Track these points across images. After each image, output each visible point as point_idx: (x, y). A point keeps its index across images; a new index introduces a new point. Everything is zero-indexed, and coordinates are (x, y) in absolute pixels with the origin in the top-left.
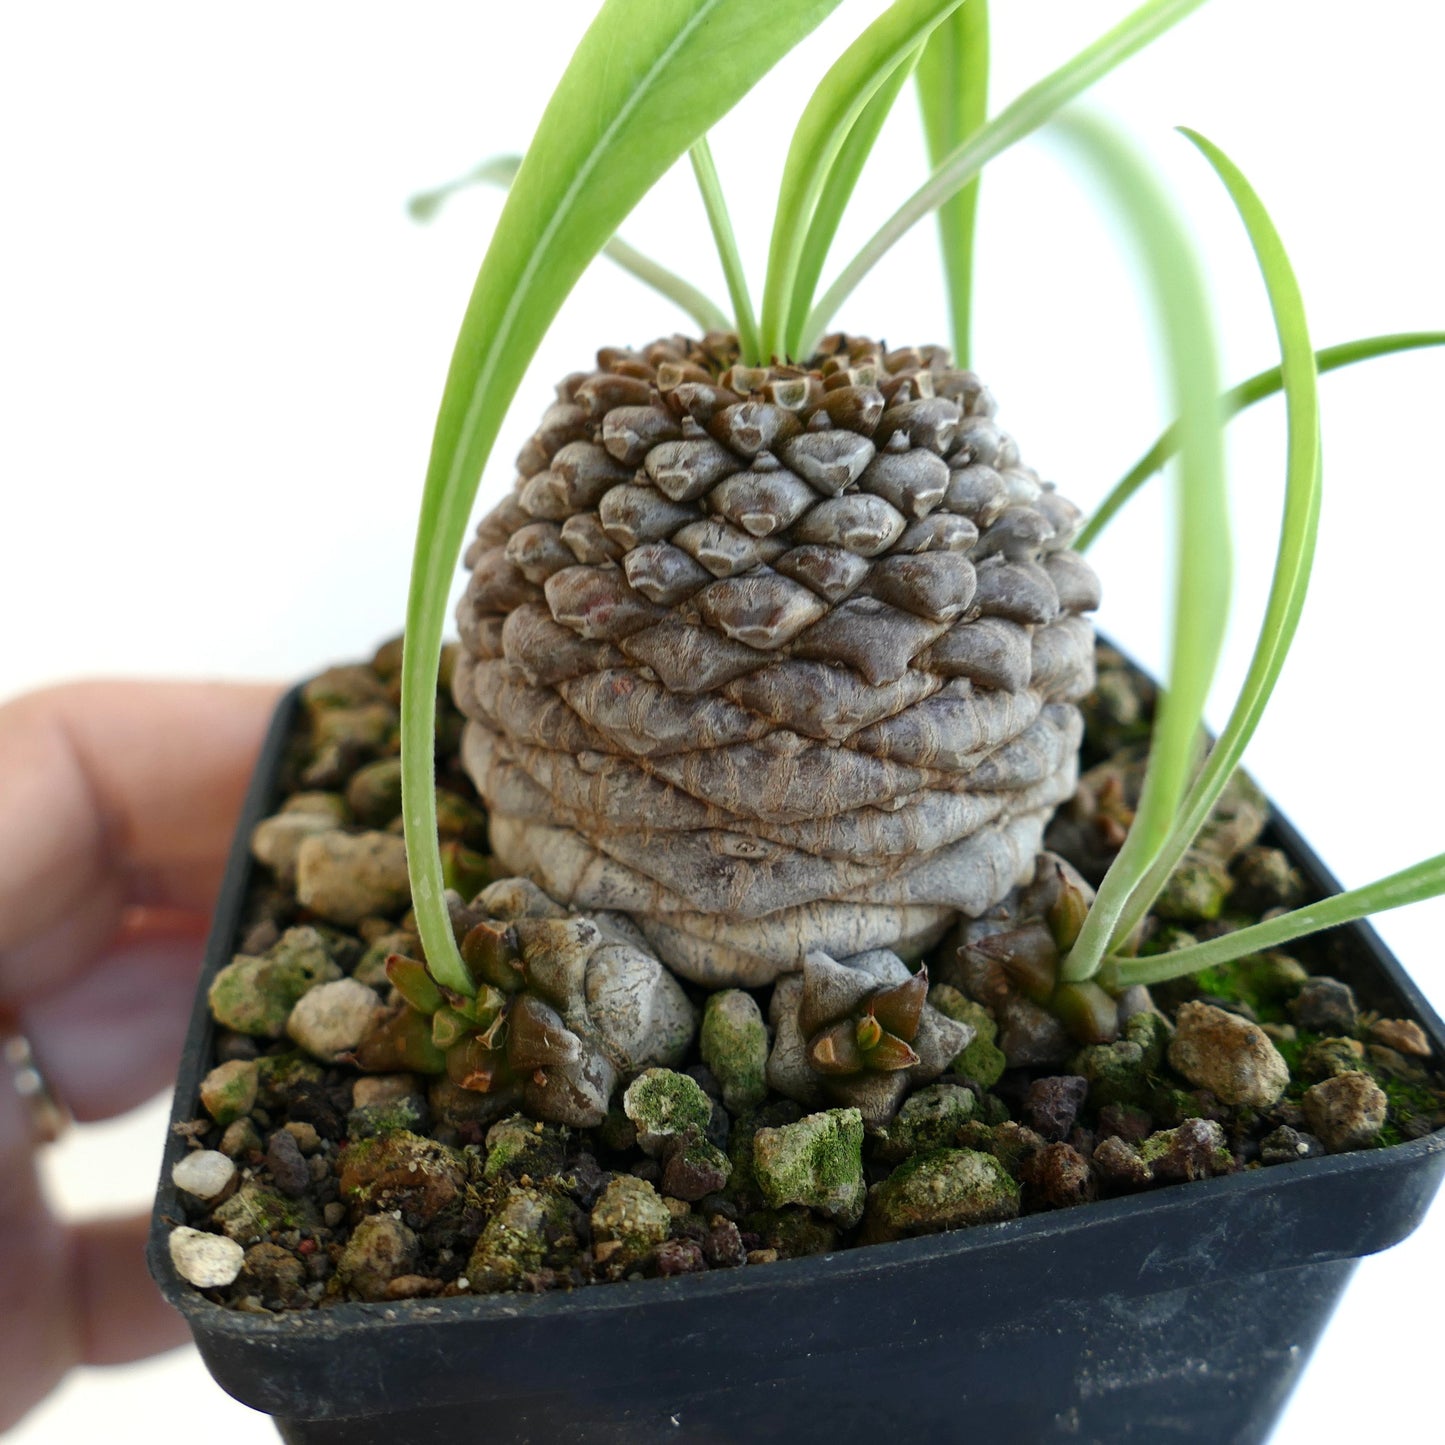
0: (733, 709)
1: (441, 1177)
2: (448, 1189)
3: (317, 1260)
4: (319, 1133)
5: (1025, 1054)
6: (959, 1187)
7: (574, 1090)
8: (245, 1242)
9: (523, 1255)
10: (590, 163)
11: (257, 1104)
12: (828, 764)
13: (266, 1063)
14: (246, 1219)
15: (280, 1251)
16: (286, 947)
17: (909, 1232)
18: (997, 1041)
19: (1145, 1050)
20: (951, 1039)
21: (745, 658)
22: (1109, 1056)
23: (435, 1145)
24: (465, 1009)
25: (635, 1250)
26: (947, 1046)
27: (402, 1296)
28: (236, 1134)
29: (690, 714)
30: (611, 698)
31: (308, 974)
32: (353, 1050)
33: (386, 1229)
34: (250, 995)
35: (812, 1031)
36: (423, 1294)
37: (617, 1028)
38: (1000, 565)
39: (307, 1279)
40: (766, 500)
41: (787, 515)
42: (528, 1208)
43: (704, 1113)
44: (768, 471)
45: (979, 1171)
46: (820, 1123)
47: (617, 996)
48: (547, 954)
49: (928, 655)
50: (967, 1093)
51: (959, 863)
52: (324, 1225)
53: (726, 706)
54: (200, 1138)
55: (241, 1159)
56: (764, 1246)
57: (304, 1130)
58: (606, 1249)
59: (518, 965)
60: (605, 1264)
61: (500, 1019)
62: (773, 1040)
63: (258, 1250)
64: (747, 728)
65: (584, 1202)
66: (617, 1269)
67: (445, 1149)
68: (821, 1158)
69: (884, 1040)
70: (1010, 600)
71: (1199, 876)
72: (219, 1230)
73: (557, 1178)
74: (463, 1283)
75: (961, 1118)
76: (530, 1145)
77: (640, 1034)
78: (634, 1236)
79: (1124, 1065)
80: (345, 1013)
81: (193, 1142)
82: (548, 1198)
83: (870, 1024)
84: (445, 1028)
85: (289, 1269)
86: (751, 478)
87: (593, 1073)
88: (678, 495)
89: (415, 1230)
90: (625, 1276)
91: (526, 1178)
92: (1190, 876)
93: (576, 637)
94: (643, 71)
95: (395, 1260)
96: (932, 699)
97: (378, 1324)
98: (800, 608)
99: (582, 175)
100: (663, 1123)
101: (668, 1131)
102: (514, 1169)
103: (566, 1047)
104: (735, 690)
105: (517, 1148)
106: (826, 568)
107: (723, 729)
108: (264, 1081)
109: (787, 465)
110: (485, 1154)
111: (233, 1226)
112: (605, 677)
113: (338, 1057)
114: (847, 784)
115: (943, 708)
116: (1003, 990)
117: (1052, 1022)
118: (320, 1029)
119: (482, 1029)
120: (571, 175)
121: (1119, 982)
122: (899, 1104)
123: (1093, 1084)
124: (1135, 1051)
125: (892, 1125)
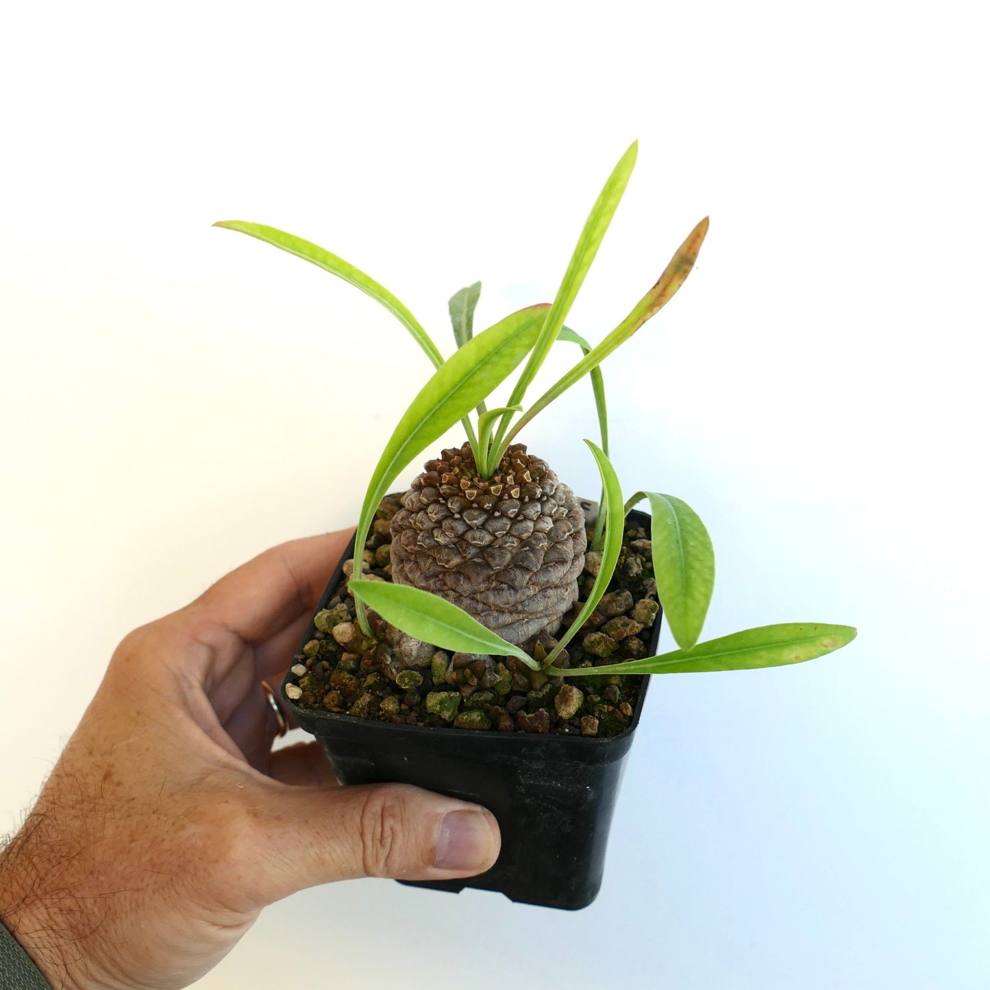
0: (439, 582)
1: (350, 685)
2: (352, 688)
3: (319, 698)
4: (330, 664)
5: (516, 688)
6: (469, 719)
7: (390, 670)
8: (303, 690)
9: (362, 709)
10: (405, 443)
11: (319, 652)
12: (462, 601)
13: (324, 642)
14: (305, 684)
15: (311, 694)
16: (336, 609)
17: (457, 728)
18: (510, 683)
19: (544, 695)
20: (492, 679)
21: (442, 570)
22: (533, 694)
23: (352, 676)
24: (369, 641)
25: (387, 715)
26: (490, 681)
27: (334, 712)
28: (309, 662)
29: (427, 581)
30: (411, 571)
31: (341, 618)
32: (345, 643)
33: (334, 694)
34: (324, 622)
35: (455, 669)
36: (338, 713)
37: (406, 656)
38: (526, 551)
39: (315, 703)
40: (452, 529)
41: (458, 534)
42: (366, 698)
43: (419, 682)
44: (456, 519)
45: (476, 716)
46: (444, 695)
47: (407, 648)
48: (390, 633)
49: (494, 576)
50: (491, 695)
51: (507, 630)
52: (324, 689)
54: (301, 660)
55: (310, 668)
56: (422, 722)
57: (325, 663)
58: (381, 713)
59: (383, 634)
60: (380, 716)
61: (375, 648)
62: (447, 669)
63: (306, 693)
65: (382, 699)
66: (382, 718)
67: (354, 678)
68: (441, 703)
69: (471, 676)
71: (603, 644)
72: (298, 685)
73: (378, 692)
74: (348, 713)
75: (486, 701)
76: (375, 682)
77: (412, 658)
78: (388, 712)
79: (536, 698)
80: (345, 633)
81: (300, 660)
82: (373, 697)
83: (468, 671)
84: (365, 645)
85: (312, 700)
86: (450, 522)
87: (396, 666)
88: (433, 521)
89: (343, 697)
90: (384, 721)
91: (370, 691)
92: (599, 643)
93: (406, 551)
94: (422, 420)
95: (336, 703)
96: (495, 589)
97: (326, 717)
98: (456, 560)
99: (404, 446)
100: (406, 685)
101: (407, 687)
102: (369, 687)
103: (387, 660)
104: (440, 577)
105: (371, 682)
106: (465, 551)
108: (321, 646)
109: (462, 519)
110: (365, 681)
111: (301, 685)
112: (412, 563)
113: (342, 644)
116: (515, 668)
117: (526, 681)
118: (338, 636)
119: (371, 649)
120: (401, 446)
121: (551, 673)
122: (472, 694)
123: (528, 701)
124: (541, 695)
125: (468, 699)
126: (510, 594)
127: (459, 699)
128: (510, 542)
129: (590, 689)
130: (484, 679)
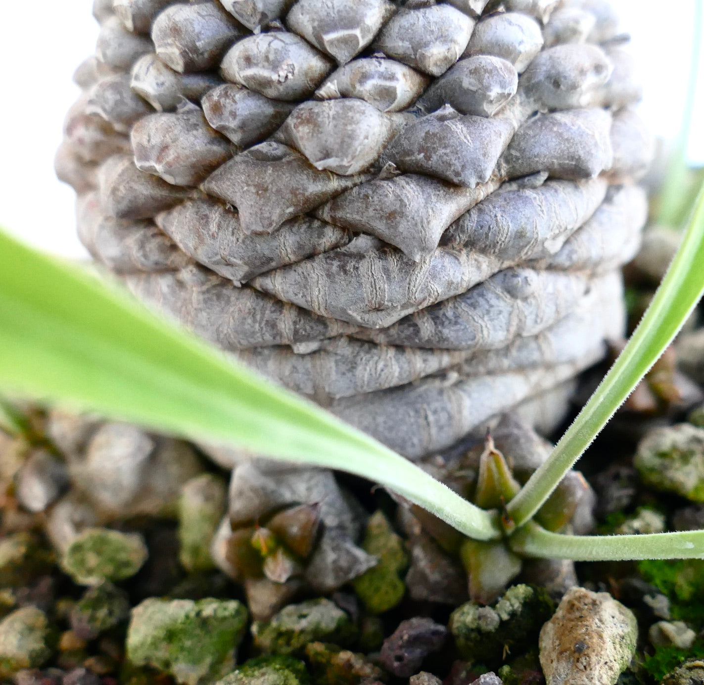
5: (422, 591)
18: (400, 575)
20: (344, 563)
22: (467, 618)
26: (338, 569)
35: (234, 527)
38: (442, 119)
43: (128, 565)
46: (178, 610)
50: (336, 614)
51: (390, 409)
53: (154, 236)
62: (216, 527)
64: (167, 258)
68: (171, 636)
69: (271, 552)
70: (428, 158)
77: (126, 496)
83: (263, 535)
101: (92, 581)
107: (145, 256)
114: (243, 323)
115: (336, 263)
121: (532, 548)
122: (277, 609)
123: (450, 638)
124: (493, 617)
125: (265, 622)
126: (386, 271)
127: (237, 624)
128: (382, 76)
129: (661, 603)
130: (317, 560)
